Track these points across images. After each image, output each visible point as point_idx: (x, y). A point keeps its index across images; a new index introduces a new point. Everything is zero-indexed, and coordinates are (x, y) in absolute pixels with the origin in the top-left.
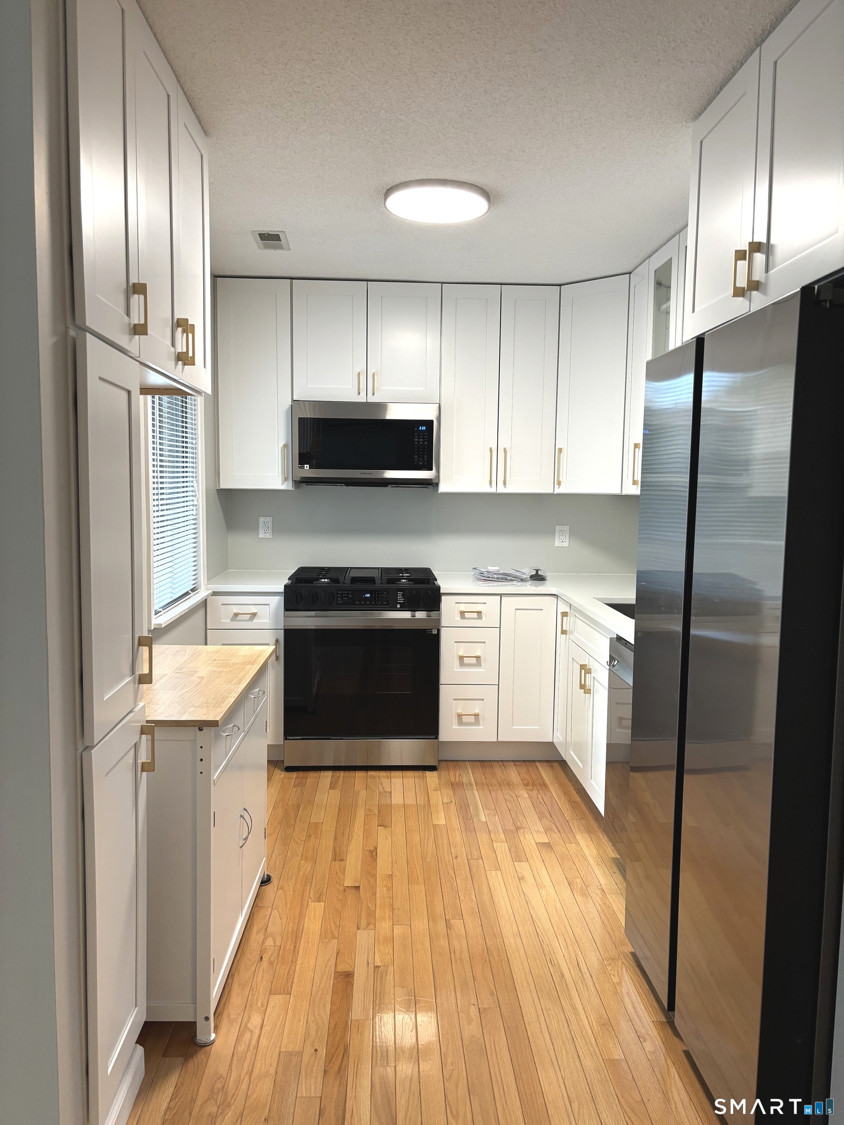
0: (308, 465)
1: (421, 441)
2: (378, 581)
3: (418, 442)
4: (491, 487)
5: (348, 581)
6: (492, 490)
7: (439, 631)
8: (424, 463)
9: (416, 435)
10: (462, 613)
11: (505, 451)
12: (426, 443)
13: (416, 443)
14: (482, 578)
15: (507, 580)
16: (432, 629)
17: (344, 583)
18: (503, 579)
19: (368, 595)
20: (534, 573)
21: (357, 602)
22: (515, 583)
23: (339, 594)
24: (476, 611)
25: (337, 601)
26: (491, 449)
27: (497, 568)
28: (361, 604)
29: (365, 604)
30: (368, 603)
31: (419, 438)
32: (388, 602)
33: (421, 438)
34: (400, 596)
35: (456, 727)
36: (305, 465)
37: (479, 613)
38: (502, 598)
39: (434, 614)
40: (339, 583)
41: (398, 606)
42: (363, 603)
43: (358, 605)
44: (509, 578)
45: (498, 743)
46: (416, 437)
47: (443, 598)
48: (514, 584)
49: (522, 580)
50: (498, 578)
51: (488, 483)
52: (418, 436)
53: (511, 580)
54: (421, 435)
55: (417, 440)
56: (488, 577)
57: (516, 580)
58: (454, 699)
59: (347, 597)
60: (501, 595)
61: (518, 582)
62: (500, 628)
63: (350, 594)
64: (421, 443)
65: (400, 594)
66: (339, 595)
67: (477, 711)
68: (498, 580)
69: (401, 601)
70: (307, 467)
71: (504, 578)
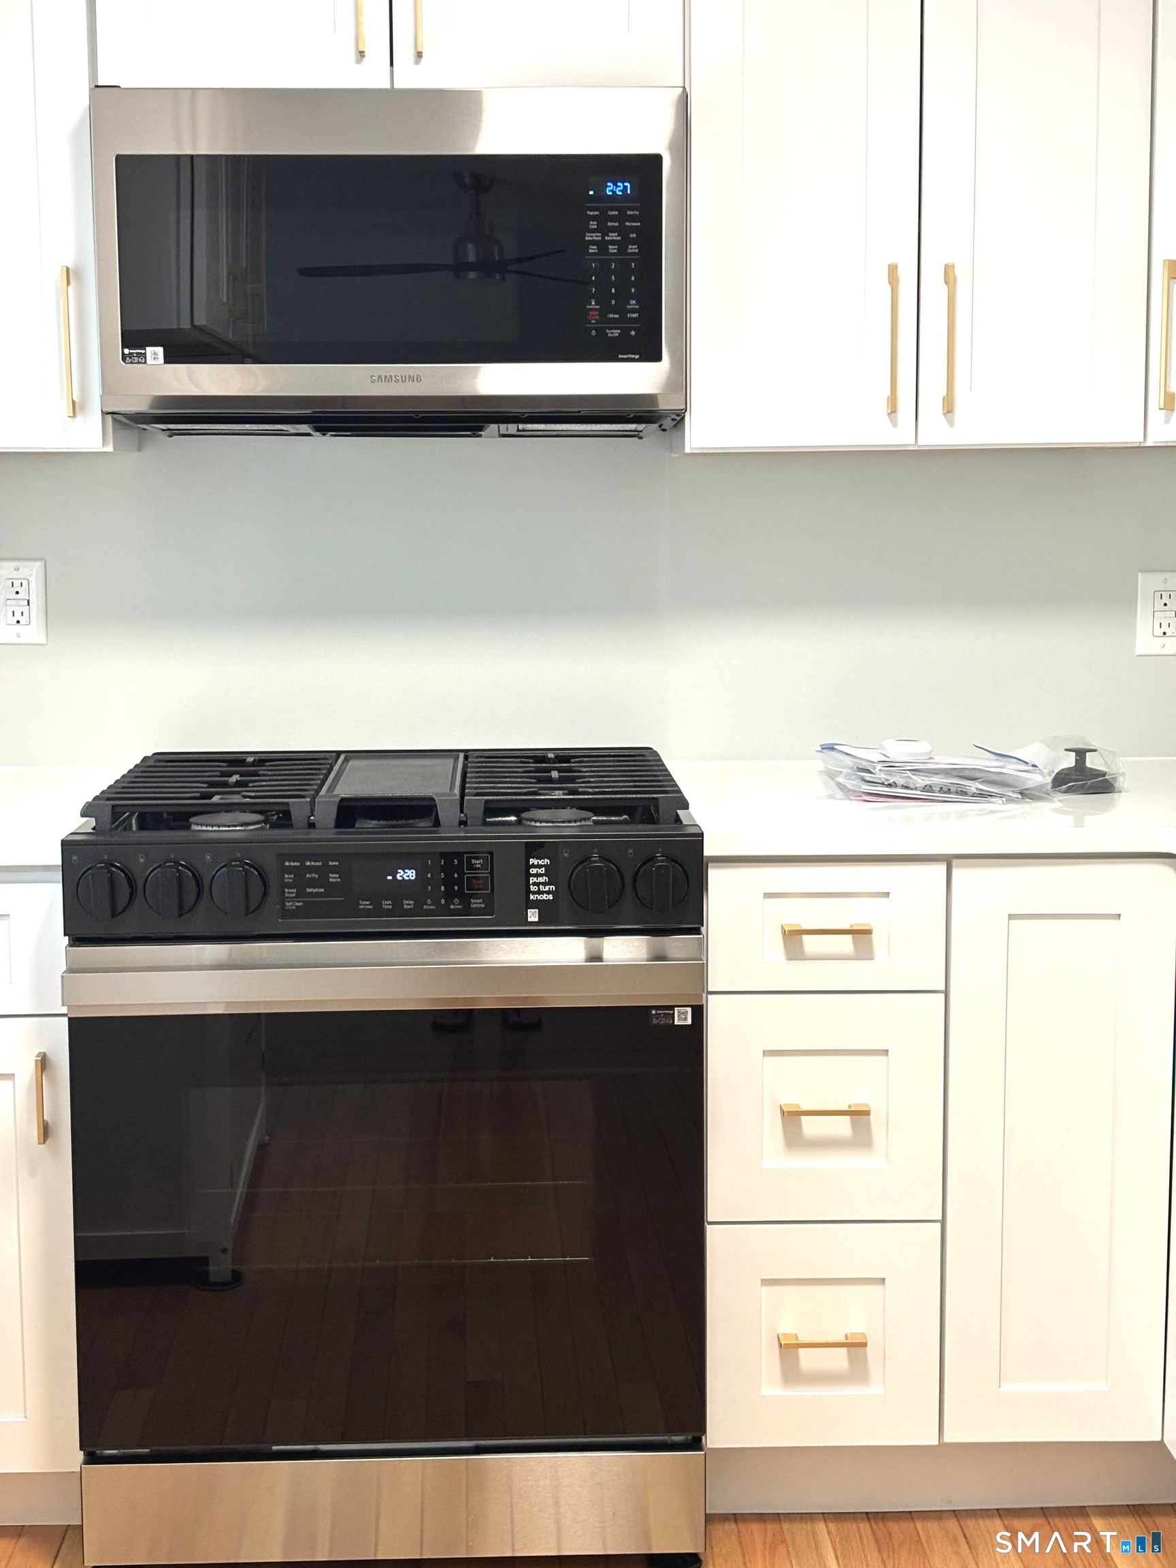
0: (160, 350)
1: (613, 242)
2: (448, 813)
3: (603, 245)
4: (895, 424)
5: (326, 814)
6: (900, 436)
7: (699, 1012)
8: (625, 332)
9: (594, 218)
10: (793, 937)
11: (949, 271)
12: (633, 249)
13: (593, 249)
14: (866, 788)
15: (965, 793)
16: (672, 1008)
17: (312, 825)
18: (949, 791)
19: (410, 874)
20: (1069, 761)
21: (365, 905)
22: (997, 805)
23: (290, 870)
24: (847, 927)
25: (283, 899)
26: (893, 270)
27: (922, 747)
28: (378, 912)
29: (398, 911)
30: (408, 904)
31: (604, 231)
32: (489, 900)
33: (613, 230)
34: (537, 875)
35: (772, 1388)
36: (149, 350)
37: (861, 934)
38: (956, 872)
39: (677, 945)
40: (290, 826)
41: (533, 916)
42: (387, 905)
43: (367, 913)
44: (973, 786)
45: (944, 1450)
46: (593, 225)
47: (716, 878)
48: (992, 812)
49: (1026, 794)
50: (928, 788)
51: (884, 408)
52: (602, 220)
53: (982, 795)
54: (613, 219)
55: (596, 237)
56: (890, 785)
57: (1002, 796)
58: (766, 1282)
59: (323, 881)
60: (949, 861)
61: (1011, 800)
62: (946, 992)
63: (334, 870)
64: (613, 249)
65: (538, 864)
66: (288, 878)
67: (854, 1326)
68: (929, 794)
69: (544, 897)
70: (155, 354)
71: (953, 789)
